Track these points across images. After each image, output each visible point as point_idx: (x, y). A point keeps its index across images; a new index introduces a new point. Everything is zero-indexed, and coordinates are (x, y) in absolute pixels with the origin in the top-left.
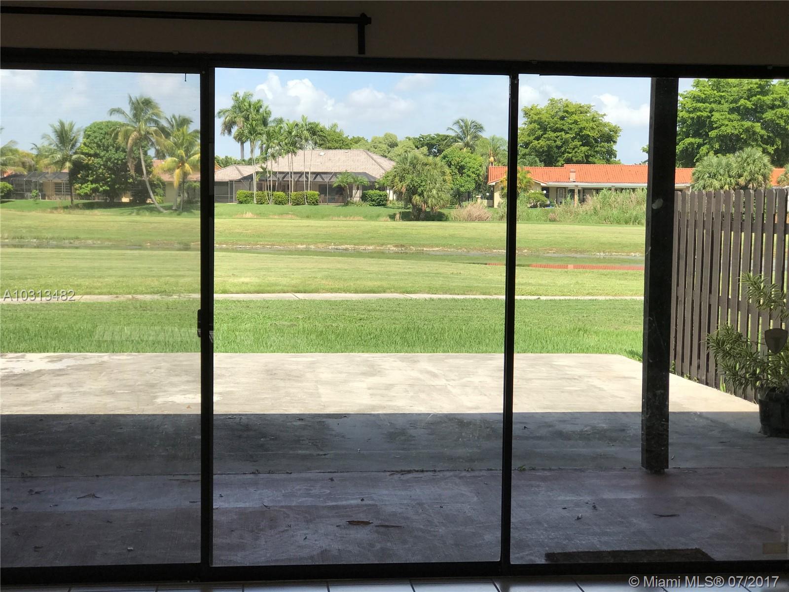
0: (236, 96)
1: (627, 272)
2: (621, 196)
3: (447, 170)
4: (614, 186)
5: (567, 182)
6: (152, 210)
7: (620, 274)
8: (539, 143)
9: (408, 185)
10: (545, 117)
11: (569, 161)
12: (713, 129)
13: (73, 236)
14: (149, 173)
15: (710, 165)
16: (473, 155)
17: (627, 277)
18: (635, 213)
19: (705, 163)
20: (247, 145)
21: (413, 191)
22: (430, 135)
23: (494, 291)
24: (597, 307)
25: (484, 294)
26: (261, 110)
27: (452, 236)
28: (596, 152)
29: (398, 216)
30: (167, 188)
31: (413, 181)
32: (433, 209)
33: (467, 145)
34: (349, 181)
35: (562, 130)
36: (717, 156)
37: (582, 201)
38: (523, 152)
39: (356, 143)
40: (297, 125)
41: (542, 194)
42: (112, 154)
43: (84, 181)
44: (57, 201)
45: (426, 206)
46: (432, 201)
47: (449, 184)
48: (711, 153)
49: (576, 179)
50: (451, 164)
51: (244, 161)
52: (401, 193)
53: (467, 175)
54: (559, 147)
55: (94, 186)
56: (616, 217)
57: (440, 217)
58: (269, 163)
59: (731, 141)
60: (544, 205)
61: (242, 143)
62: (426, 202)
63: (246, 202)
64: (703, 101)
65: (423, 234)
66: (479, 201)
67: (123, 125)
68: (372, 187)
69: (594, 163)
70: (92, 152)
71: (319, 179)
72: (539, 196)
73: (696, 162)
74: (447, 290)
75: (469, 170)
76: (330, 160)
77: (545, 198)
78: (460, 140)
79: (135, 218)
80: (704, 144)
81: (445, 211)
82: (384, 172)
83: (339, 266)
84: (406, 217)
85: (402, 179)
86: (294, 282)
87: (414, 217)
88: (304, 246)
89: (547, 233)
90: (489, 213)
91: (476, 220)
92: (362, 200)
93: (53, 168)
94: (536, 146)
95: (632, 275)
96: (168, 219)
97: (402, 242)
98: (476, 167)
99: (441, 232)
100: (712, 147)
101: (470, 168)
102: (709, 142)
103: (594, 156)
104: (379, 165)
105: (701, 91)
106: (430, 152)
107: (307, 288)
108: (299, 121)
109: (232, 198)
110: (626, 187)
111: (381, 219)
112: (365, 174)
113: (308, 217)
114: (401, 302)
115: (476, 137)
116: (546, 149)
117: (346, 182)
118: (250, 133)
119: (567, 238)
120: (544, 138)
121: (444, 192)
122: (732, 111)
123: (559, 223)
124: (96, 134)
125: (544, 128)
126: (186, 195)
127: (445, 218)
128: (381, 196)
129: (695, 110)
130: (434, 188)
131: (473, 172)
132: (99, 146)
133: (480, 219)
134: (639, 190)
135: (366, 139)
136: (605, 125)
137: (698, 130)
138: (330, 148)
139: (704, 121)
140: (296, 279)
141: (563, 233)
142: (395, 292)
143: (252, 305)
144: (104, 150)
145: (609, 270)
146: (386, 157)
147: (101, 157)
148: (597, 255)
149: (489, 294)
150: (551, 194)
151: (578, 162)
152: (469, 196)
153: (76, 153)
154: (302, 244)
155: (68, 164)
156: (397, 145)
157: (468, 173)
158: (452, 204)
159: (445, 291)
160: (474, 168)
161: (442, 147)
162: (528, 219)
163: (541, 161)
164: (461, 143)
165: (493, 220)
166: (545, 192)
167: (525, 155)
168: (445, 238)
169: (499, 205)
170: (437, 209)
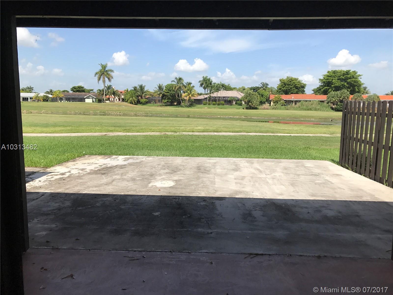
0: (203, 77)
2: (307, 103)
3: (258, 96)
4: (305, 100)
5: (291, 99)
6: (182, 107)
10: (286, 82)
11: (292, 93)
12: (333, 84)
13: (160, 113)
14: (181, 97)
15: (332, 94)
16: (265, 92)
18: (310, 107)
20: (206, 90)
21: (249, 101)
22: (254, 87)
26: (210, 81)
27: (260, 114)
29: (245, 108)
30: (186, 101)
31: (249, 99)
33: (264, 89)
34: (232, 99)
35: (290, 85)
36: (334, 92)
37: (295, 104)
38: (279, 91)
39: (234, 89)
40: (219, 84)
42: (172, 92)
43: (165, 99)
44: (159, 104)
45: (252, 106)
46: (254, 104)
47: (259, 100)
48: (332, 91)
49: (294, 98)
50: (260, 94)
51: (205, 94)
52: (246, 102)
54: (289, 89)
55: (167, 100)
56: (305, 109)
57: (256, 108)
58: (211, 94)
59: (338, 88)
60: (285, 105)
61: (205, 89)
62: (252, 104)
63: (205, 104)
64: (330, 77)
66: (267, 104)
67: (175, 85)
68: (238, 100)
69: (299, 94)
70: (167, 92)
71: (224, 98)
72: (284, 103)
76: (227, 93)
77: (285, 103)
79: (177, 108)
80: (330, 89)
81: (258, 107)
83: (228, 123)
84: (247, 108)
85: (246, 98)
86: (214, 129)
87: (249, 108)
88: (220, 116)
90: (270, 107)
92: (236, 104)
93: (158, 96)
96: (185, 109)
97: (246, 116)
99: (257, 113)
100: (332, 90)
102: (332, 88)
103: (299, 92)
104: (240, 95)
105: (329, 74)
106: (254, 91)
107: (217, 131)
108: (219, 83)
109: (202, 103)
110: (308, 100)
111: (240, 109)
112: (236, 97)
113: (221, 108)
115: (266, 87)
116: (285, 90)
118: (207, 86)
119: (292, 114)
120: (285, 87)
121: (258, 102)
122: (338, 79)
123: (289, 110)
124: (168, 87)
125: (285, 84)
126: (190, 103)
128: (240, 103)
129: (328, 79)
130: (255, 101)
131: (266, 96)
132: (169, 90)
133: (267, 109)
135: (237, 88)
136: (302, 83)
137: (329, 84)
138: (227, 90)
139: (330, 82)
140: (215, 128)
142: (244, 133)
143: (200, 137)
144: (170, 91)
146: (242, 92)
147: (169, 93)
148: (302, 119)
149: (274, 133)
150: (287, 102)
151: (294, 94)
152: (264, 103)
153: (163, 92)
154: (219, 116)
155: (161, 95)
156: (245, 89)
157: (264, 97)
158: (260, 105)
161: (257, 90)
162: (280, 109)
163: (284, 93)
164: (262, 89)
165: (271, 109)
166: (285, 102)
167: (280, 92)
168: (258, 114)
169: (272, 105)
170: (255, 106)
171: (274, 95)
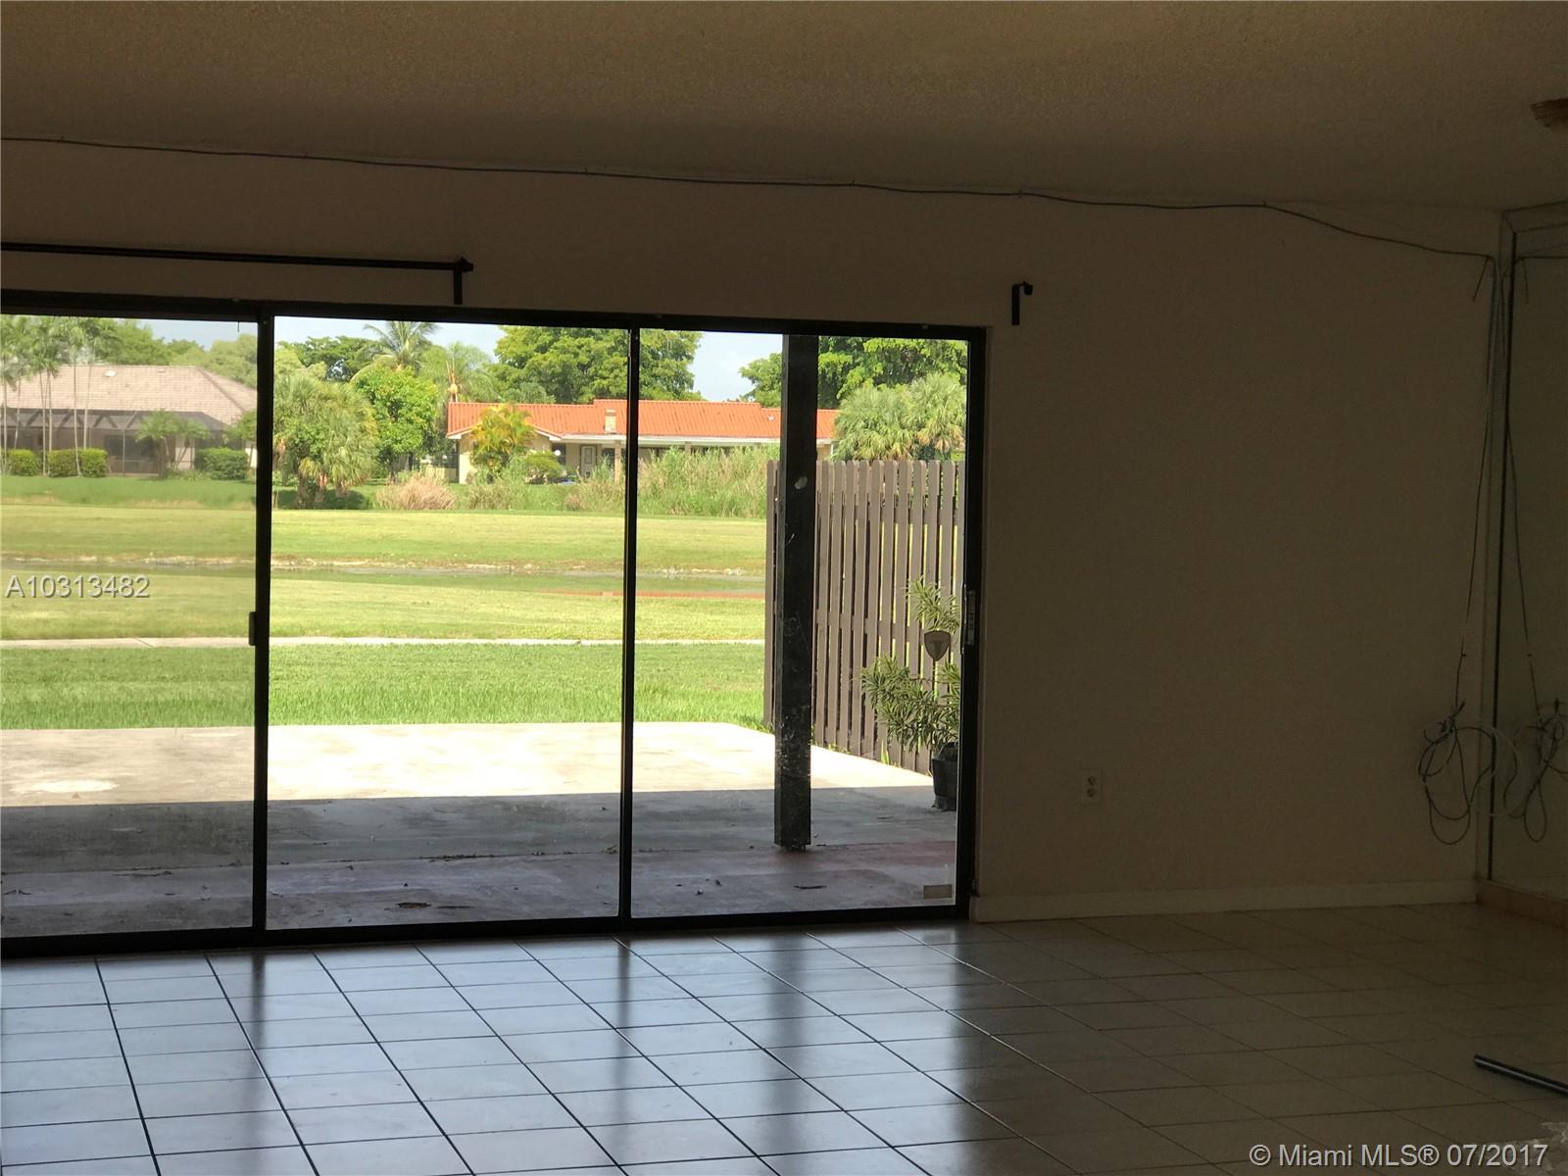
1: (723, 600)
2: (705, 462)
3: (369, 411)
4: (690, 443)
5: (599, 434)
7: (711, 605)
8: (545, 359)
9: (291, 439)
11: (603, 394)
15: (867, 405)
16: (417, 381)
17: (724, 609)
18: (729, 494)
19: (858, 401)
21: (300, 450)
22: (328, 338)
23: (497, 632)
24: (679, 656)
25: (481, 636)
27: (387, 539)
28: (655, 376)
31: (300, 430)
32: (340, 485)
33: (404, 360)
34: (168, 429)
36: (879, 389)
38: (515, 376)
39: (180, 352)
41: (552, 457)
45: (326, 480)
46: (338, 470)
47: (372, 438)
48: (869, 382)
49: (617, 428)
50: (374, 397)
53: (407, 420)
54: (583, 367)
56: (693, 502)
57: (353, 502)
59: (903, 359)
60: (555, 479)
62: (326, 473)
65: (332, 534)
66: (431, 469)
68: (216, 442)
69: (651, 399)
71: (105, 425)
72: (548, 461)
73: (840, 399)
74: (414, 630)
75: (410, 410)
76: (127, 386)
77: (559, 466)
78: (386, 350)
80: (855, 365)
81: (364, 490)
82: (239, 411)
84: (286, 500)
87: (303, 500)
88: (94, 557)
89: (568, 533)
90: (449, 493)
91: (424, 507)
92: (197, 467)
94: (540, 364)
95: (733, 606)
98: (423, 403)
99: (365, 531)
100: (870, 372)
101: (413, 405)
102: (865, 361)
103: (650, 384)
104: (230, 398)
106: (330, 374)
110: (713, 445)
112: (200, 415)
113: (83, 500)
114: (340, 650)
115: (420, 344)
116: (558, 369)
117: (164, 431)
119: (607, 541)
120: (556, 348)
121: (363, 452)
123: (586, 512)
127: (364, 505)
128: (234, 459)
130: (342, 444)
131: (419, 414)
133: (434, 505)
134: (737, 450)
135: (200, 346)
138: (125, 362)
140: (137, 614)
141: (599, 533)
142: (321, 635)
145: (690, 598)
146: (242, 382)
148: (664, 574)
149: (489, 636)
150: (571, 456)
151: (620, 396)
152: (412, 462)
154: (89, 554)
157: (409, 415)
158: (377, 474)
159: (410, 633)
160: (419, 406)
161: (352, 363)
162: (527, 506)
163: (549, 394)
164: (391, 356)
165: (459, 507)
166: (558, 453)
167: (517, 381)
168: (375, 542)
169: (469, 479)
170: (350, 486)
171: (482, 406)
